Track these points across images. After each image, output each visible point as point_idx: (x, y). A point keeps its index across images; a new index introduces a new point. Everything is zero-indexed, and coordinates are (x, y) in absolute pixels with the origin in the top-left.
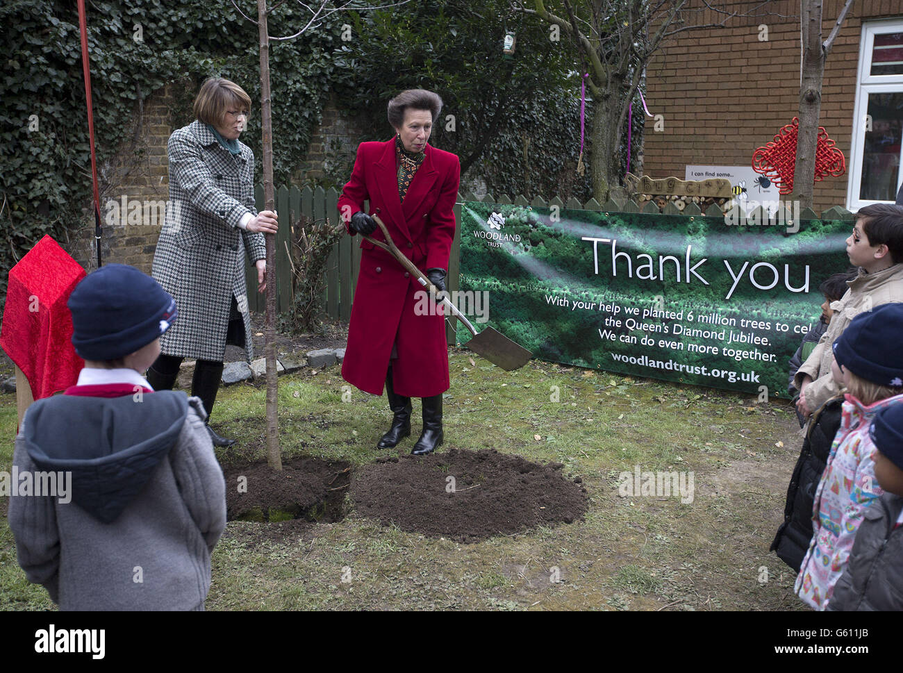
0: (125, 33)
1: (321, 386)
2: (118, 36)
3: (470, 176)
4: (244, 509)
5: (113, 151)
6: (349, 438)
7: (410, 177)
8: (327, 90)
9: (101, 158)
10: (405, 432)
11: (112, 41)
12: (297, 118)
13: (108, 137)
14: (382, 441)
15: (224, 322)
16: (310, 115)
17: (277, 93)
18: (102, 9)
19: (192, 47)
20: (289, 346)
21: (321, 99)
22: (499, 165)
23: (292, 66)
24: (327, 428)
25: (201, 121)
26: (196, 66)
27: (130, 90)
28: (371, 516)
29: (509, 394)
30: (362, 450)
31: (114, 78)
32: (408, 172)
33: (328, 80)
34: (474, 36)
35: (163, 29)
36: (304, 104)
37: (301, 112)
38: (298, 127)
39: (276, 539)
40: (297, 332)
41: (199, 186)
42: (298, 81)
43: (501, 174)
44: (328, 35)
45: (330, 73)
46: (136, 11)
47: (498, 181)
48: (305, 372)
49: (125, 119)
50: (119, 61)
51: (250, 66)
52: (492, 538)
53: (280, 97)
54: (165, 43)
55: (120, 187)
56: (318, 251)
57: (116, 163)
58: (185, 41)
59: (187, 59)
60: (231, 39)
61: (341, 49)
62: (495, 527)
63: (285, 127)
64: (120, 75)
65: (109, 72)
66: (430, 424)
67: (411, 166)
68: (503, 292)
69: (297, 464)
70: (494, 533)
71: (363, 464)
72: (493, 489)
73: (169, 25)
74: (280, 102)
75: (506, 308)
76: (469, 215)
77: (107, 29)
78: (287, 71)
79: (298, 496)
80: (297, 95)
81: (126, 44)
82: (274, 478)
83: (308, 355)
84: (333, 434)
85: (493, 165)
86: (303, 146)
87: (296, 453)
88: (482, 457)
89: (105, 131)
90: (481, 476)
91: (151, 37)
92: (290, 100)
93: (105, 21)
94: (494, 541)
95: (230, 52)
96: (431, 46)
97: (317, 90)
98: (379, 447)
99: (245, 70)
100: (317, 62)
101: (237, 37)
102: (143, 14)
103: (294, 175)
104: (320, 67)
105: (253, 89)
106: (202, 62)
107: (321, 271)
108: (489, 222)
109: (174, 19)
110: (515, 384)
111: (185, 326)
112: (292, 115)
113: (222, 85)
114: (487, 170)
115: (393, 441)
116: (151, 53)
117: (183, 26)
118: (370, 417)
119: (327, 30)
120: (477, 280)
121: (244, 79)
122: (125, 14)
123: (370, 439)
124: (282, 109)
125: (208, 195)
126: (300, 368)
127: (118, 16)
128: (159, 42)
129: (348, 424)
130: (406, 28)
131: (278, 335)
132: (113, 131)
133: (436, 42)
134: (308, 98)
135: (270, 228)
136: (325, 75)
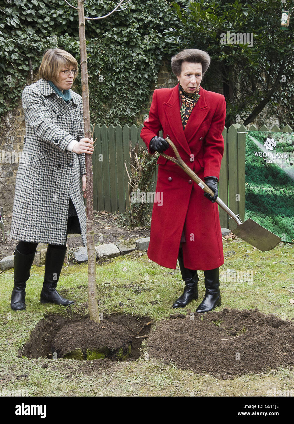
0: (22, 26)
1: (143, 263)
2: (18, 29)
3: (267, 116)
4: (69, 350)
5: (14, 105)
6: (154, 300)
7: (189, 111)
8: (160, 59)
9: (6, 111)
10: (194, 295)
11: (13, 33)
12: (140, 79)
13: (11, 96)
14: (176, 302)
15: (65, 217)
16: (149, 76)
17: (126, 63)
18: (6, 12)
19: (67, 34)
20: (126, 236)
21: (157, 65)
22: (288, 107)
23: (136, 44)
24: (140, 293)
25: (45, 79)
26: (69, 46)
27: (25, 64)
28: (158, 357)
29: (277, 269)
30: (160, 309)
31: (14, 57)
32: (188, 108)
33: (161, 52)
34: (261, 15)
35: (48, 23)
36: (144, 69)
37: (142, 75)
38: (141, 85)
39: (88, 372)
40: (133, 225)
41: (41, 123)
42: (140, 54)
43: (290, 113)
44: (160, 21)
45: (163, 47)
46: (29, 12)
47: (288, 119)
48: (134, 253)
49: (21, 83)
50: (17, 45)
51: (107, 45)
52: (244, 376)
53: (128, 65)
54: (49, 32)
55: (20, 129)
56: (146, 169)
57: (16, 113)
58: (63, 30)
59: (63, 42)
60: (94, 28)
61: (169, 30)
62: (247, 368)
63: (131, 85)
64: (18, 55)
65: (10, 53)
66: (210, 290)
67: (190, 104)
68: (276, 196)
69: (115, 319)
70: (245, 372)
71: (160, 319)
72: (249, 339)
73: (51, 20)
74: (128, 69)
75: (279, 207)
76: (250, 140)
77: (9, 25)
78: (132, 47)
79: (108, 341)
80: (140, 63)
81: (22, 34)
82: (91, 328)
83: (137, 241)
84: (144, 297)
85: (284, 107)
86: (144, 98)
87: (114, 311)
88: (246, 315)
89: (8, 92)
90: (244, 329)
91: (39, 29)
92: (134, 66)
93: (8, 19)
94: (245, 378)
95: (94, 36)
96: (231, 25)
97: (154, 59)
98: (174, 307)
99: (103, 47)
100: (153, 40)
101: (98, 26)
102: (34, 14)
103: (139, 118)
104: (155, 43)
105: (109, 60)
106: (73, 44)
107: (148, 183)
108: (265, 145)
109: (54, 16)
110: (283, 262)
111: (37, 221)
112: (136, 77)
113: (56, 53)
114: (280, 111)
115: (184, 303)
116: (40, 39)
117: (61, 20)
118: (173, 286)
119: (160, 18)
120: (257, 187)
121: (103, 54)
122: (21, 14)
123: (168, 301)
124: (129, 73)
125: (47, 130)
126: (131, 251)
127: (17, 16)
128: (45, 32)
129: (155, 290)
130: (213, 13)
131: (121, 228)
132: (14, 92)
133: (234, 21)
134: (147, 65)
135: (88, 150)
136: (159, 49)
